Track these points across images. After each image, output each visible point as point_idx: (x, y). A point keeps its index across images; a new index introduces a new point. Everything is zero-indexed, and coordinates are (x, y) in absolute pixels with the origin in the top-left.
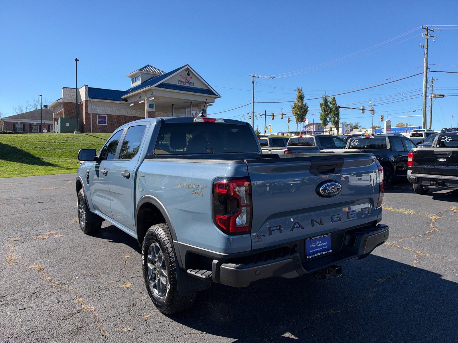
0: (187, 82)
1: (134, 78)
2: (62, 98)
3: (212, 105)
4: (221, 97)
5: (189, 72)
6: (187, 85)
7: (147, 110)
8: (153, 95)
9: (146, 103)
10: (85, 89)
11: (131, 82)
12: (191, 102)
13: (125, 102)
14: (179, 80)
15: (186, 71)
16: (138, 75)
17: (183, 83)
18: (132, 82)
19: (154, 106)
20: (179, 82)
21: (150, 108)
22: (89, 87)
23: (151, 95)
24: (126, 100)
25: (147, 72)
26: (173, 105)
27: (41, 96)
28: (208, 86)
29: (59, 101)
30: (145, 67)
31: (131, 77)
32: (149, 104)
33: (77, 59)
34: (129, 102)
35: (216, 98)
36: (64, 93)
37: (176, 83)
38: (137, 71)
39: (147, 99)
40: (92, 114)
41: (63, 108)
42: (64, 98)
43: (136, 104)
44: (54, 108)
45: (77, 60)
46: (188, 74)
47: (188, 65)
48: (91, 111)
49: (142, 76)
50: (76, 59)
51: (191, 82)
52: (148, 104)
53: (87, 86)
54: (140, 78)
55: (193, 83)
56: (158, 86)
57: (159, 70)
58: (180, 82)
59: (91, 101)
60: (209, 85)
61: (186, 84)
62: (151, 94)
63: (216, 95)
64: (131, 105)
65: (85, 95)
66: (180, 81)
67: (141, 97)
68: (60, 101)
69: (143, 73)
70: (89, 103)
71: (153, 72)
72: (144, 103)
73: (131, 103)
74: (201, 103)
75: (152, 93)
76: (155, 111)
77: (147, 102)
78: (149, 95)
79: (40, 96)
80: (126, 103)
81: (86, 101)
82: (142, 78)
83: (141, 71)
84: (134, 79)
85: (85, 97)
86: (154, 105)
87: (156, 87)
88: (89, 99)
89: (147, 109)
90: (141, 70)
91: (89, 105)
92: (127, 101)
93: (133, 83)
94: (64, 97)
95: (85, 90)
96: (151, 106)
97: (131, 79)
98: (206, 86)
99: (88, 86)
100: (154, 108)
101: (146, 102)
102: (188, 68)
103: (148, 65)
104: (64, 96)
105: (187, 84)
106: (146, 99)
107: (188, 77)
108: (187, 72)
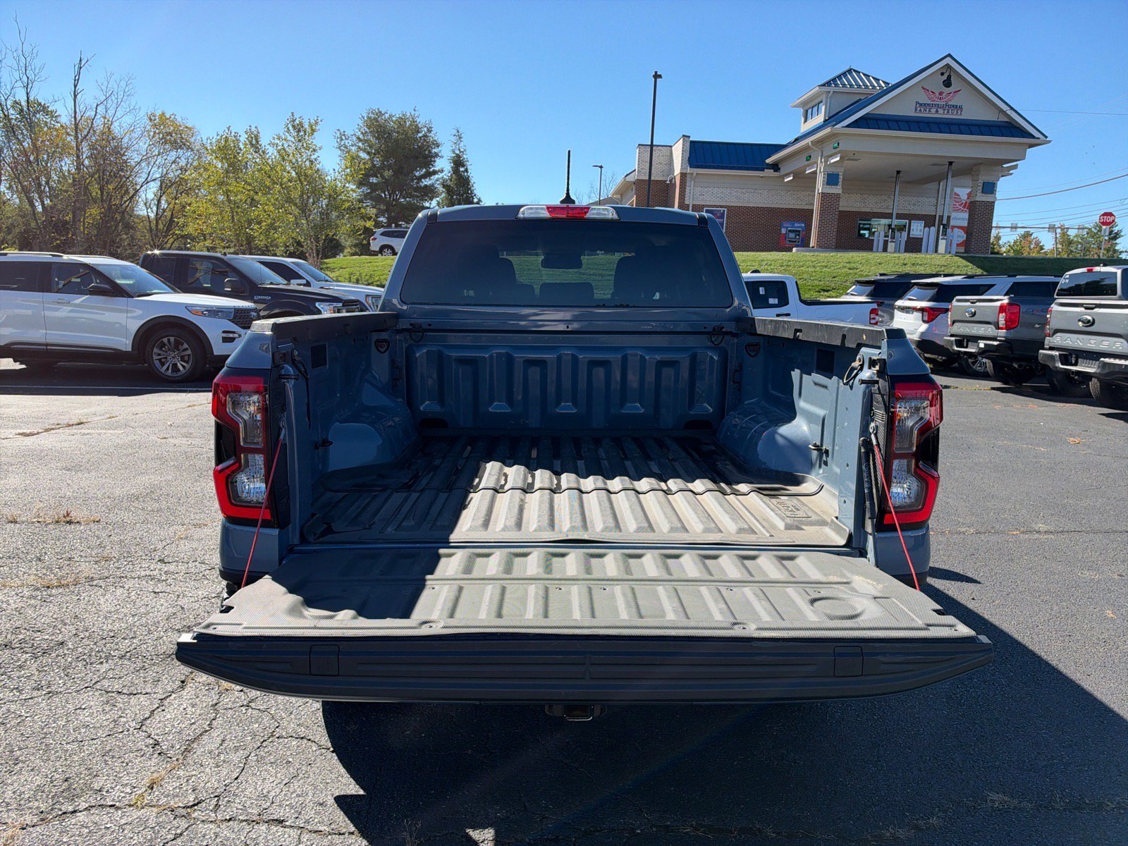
0: (942, 107)
1: (808, 109)
2: (635, 170)
3: (1015, 167)
4: (1050, 141)
5: (949, 75)
6: (942, 114)
7: (820, 191)
8: (838, 150)
9: (820, 172)
10: (683, 145)
11: (801, 119)
12: (951, 163)
13: (775, 173)
14: (917, 103)
15: (942, 74)
16: (819, 100)
17: (929, 111)
18: (803, 119)
19: (840, 180)
20: (916, 109)
21: (828, 184)
22: (691, 139)
23: (834, 151)
24: (775, 167)
25: (844, 90)
26: (898, 172)
27: (601, 167)
28: (1009, 112)
29: (628, 179)
30: (839, 77)
31: (803, 104)
32: (828, 174)
33: (658, 73)
34: (783, 171)
35: (1031, 146)
36: (639, 159)
37: (907, 110)
38: (818, 88)
39: (823, 160)
40: (693, 205)
41: (636, 194)
42: (638, 170)
43: (798, 175)
44: (621, 195)
45: (657, 76)
46: (947, 83)
47: (949, 55)
48: (691, 199)
49: (829, 100)
50: (656, 72)
51: (953, 106)
52: (824, 174)
53: (687, 139)
54: (823, 107)
55: (961, 108)
56: (855, 124)
57: (877, 80)
58: (919, 109)
59: (692, 174)
60: (1012, 108)
61: (937, 111)
62: (835, 148)
63: (1033, 137)
64: (786, 180)
65: (682, 160)
66: (921, 105)
67: (810, 156)
68: (631, 178)
69: (831, 93)
70: (688, 179)
71: (859, 86)
72: (815, 173)
73: (787, 175)
74: (981, 164)
75: (836, 145)
76: (840, 191)
77: (822, 171)
78: (828, 150)
79: (600, 169)
80: (777, 174)
81: (683, 175)
82: (828, 108)
83: (826, 89)
84: (810, 111)
85: (682, 166)
86: (841, 177)
87: (848, 126)
88: (689, 170)
89: (820, 186)
90: (828, 84)
91: (688, 184)
92: (779, 169)
93: (806, 121)
94: (638, 167)
95: (683, 148)
96: (831, 179)
97: (801, 111)
98: (1001, 111)
99: (689, 137)
100: (840, 183)
101: (821, 168)
102: (948, 66)
103: (850, 71)
104: (639, 164)
105: (941, 111)
106: (821, 162)
107: (947, 90)
108: (945, 77)
